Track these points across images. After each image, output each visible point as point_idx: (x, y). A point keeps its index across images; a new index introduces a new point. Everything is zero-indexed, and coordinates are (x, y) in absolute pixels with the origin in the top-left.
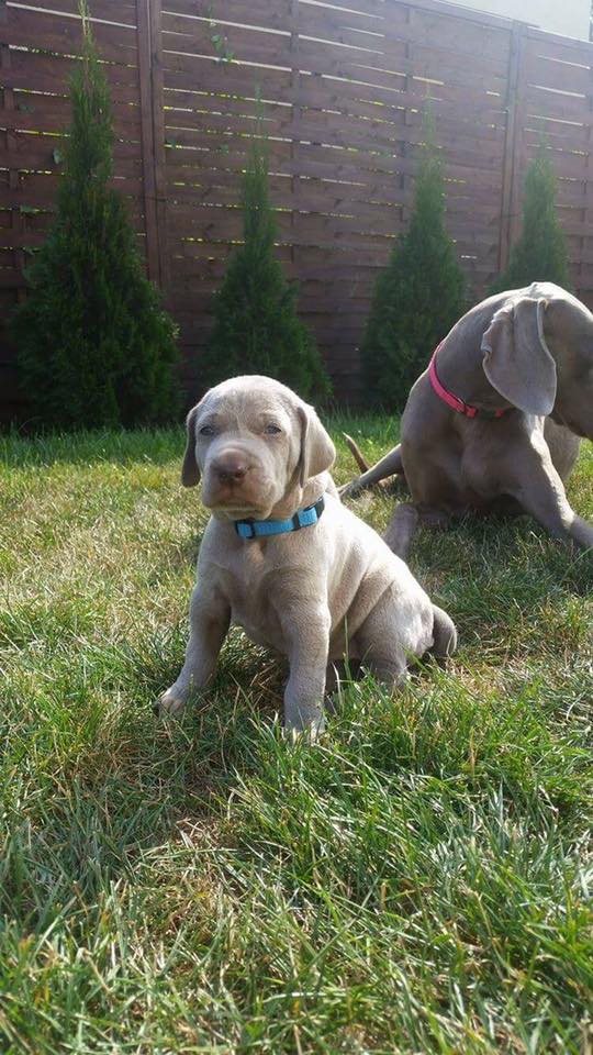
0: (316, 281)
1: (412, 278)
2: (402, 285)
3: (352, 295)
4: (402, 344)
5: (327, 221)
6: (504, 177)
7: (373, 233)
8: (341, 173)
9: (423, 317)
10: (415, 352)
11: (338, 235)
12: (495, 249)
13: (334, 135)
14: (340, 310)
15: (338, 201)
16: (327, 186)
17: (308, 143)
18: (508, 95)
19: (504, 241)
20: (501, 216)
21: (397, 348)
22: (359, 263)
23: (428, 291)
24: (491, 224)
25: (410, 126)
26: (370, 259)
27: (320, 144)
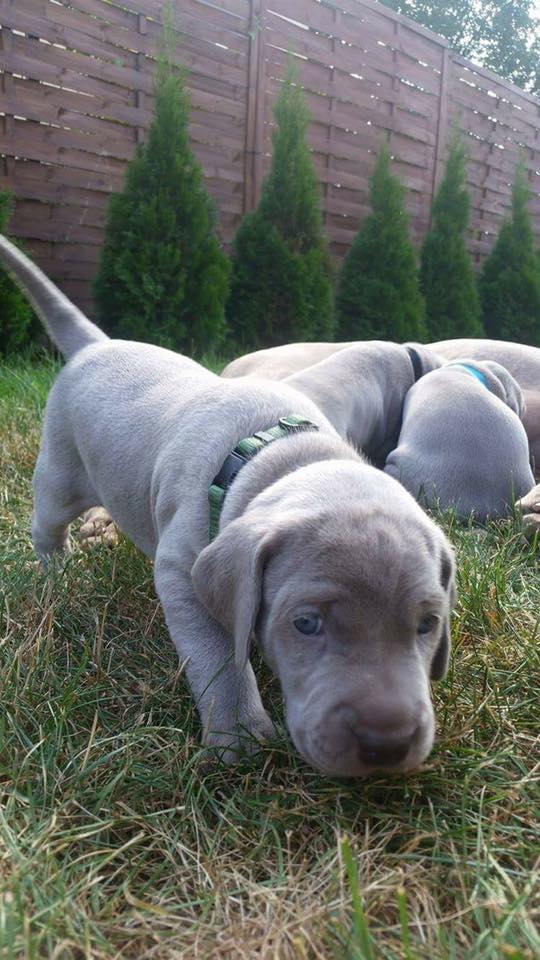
0: (36, 201)
1: (154, 200)
2: (142, 206)
3: (81, 222)
4: (145, 277)
5: (49, 131)
6: (247, 109)
7: (105, 153)
8: (63, 78)
9: (169, 247)
10: (161, 288)
11: (61, 150)
12: (240, 187)
13: (55, 31)
14: (67, 239)
15: (62, 111)
16: (48, 92)
17: (23, 34)
18: (250, 19)
19: (249, 182)
20: (246, 152)
21: (139, 281)
22: (88, 186)
23: (174, 216)
24: (235, 160)
25: (145, 35)
26: (101, 182)
27: (38, 39)
